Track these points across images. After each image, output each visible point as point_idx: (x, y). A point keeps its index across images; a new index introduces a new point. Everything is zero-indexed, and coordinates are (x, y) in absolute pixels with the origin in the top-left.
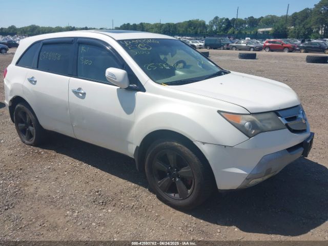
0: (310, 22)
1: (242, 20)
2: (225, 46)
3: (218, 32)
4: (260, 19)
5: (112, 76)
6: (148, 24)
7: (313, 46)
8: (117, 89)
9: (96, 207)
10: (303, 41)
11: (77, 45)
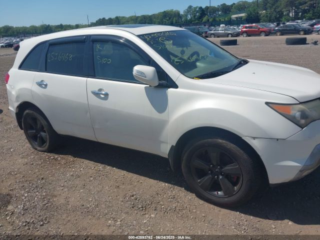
0: (281, 5)
1: (214, 7)
2: (203, 35)
3: (193, 21)
4: (232, 6)
5: (141, 74)
6: (124, 17)
7: (288, 28)
8: (145, 87)
9: (137, 213)
10: (278, 25)
11: (91, 43)
